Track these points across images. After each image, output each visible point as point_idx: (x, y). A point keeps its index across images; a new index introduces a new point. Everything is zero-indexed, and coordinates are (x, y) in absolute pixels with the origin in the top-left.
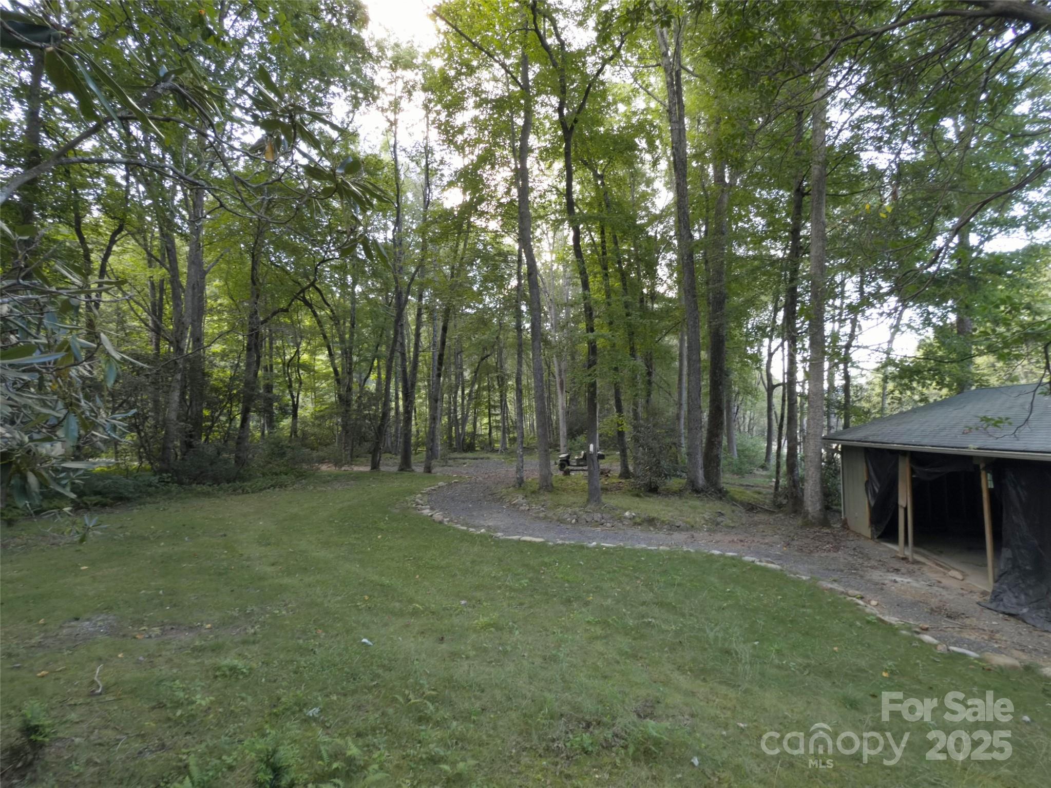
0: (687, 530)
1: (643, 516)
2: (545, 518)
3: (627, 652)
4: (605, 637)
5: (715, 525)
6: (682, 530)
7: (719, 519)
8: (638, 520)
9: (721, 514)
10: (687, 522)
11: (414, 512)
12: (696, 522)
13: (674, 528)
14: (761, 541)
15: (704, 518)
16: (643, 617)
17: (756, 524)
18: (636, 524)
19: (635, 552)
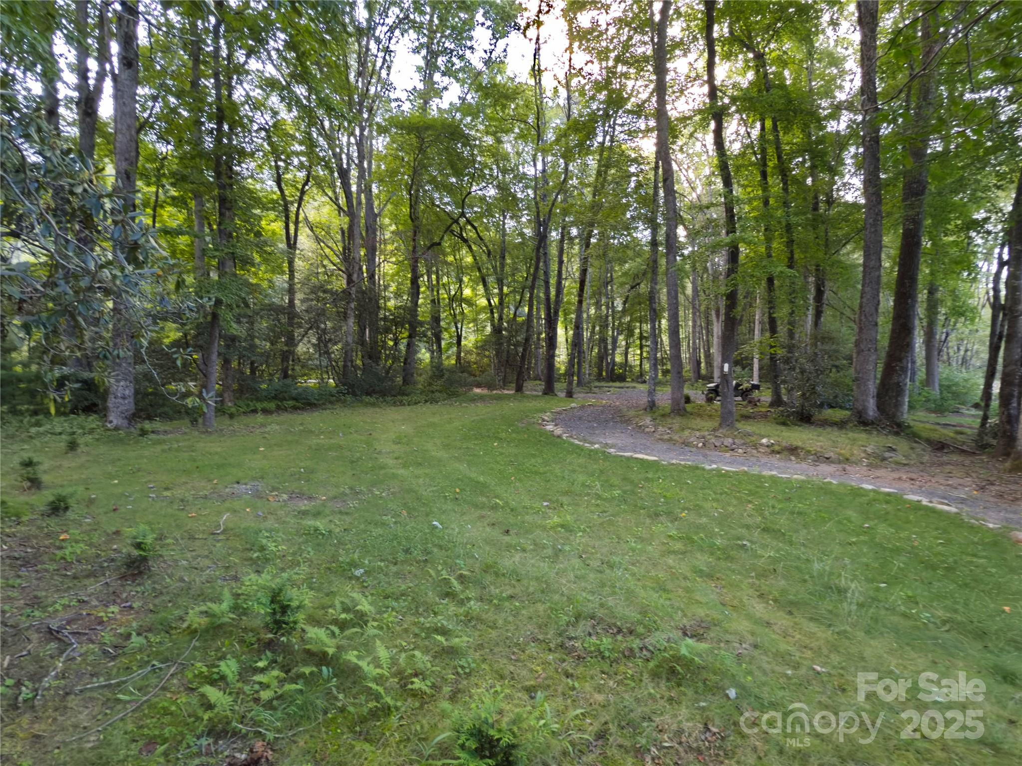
0: (840, 462)
1: (784, 444)
2: (670, 440)
3: (701, 571)
4: (684, 553)
5: (879, 460)
6: (833, 462)
7: (887, 454)
8: (777, 448)
9: (891, 449)
10: (840, 454)
11: (538, 427)
12: (852, 455)
13: (820, 458)
14: (942, 481)
15: (865, 451)
16: (739, 539)
17: (941, 464)
18: (773, 452)
19: (760, 477)
